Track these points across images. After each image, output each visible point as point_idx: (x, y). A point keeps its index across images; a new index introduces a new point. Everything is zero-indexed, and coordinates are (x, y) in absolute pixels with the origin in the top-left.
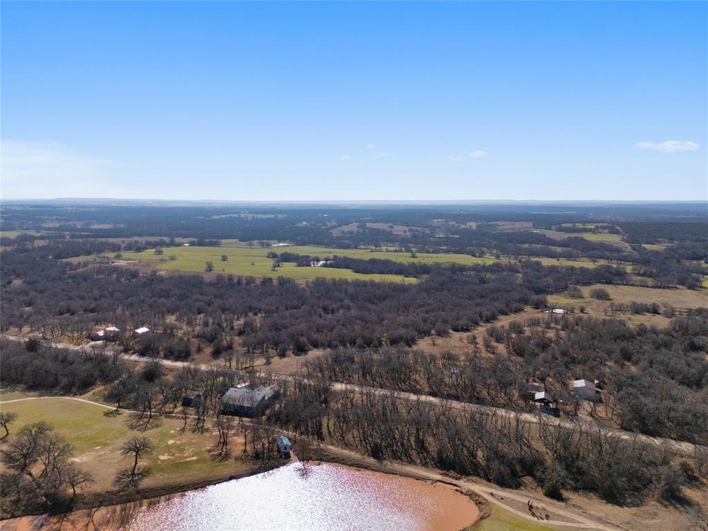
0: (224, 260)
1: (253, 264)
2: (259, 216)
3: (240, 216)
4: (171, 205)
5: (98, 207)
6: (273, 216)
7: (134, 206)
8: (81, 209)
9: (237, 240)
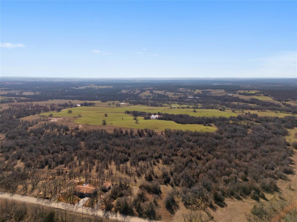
0: (106, 116)
1: (123, 119)
2: (101, 87)
3: (91, 87)
4: (55, 81)
5: (22, 82)
6: (107, 87)
7: (38, 81)
8: (14, 83)
9: (100, 102)
